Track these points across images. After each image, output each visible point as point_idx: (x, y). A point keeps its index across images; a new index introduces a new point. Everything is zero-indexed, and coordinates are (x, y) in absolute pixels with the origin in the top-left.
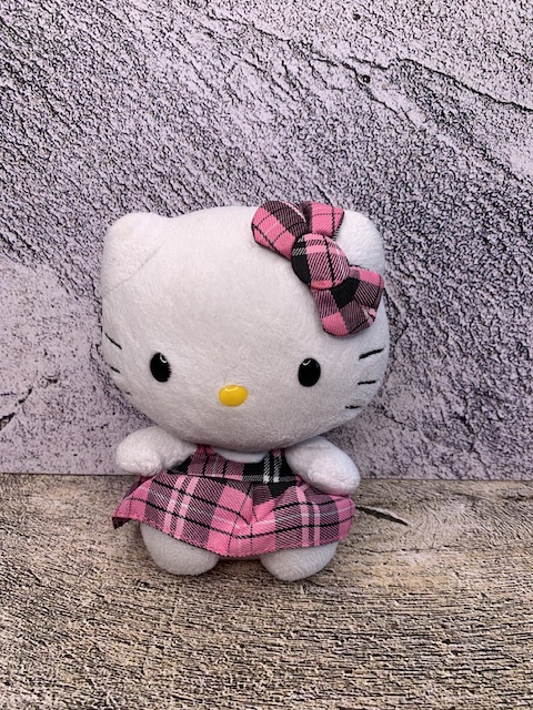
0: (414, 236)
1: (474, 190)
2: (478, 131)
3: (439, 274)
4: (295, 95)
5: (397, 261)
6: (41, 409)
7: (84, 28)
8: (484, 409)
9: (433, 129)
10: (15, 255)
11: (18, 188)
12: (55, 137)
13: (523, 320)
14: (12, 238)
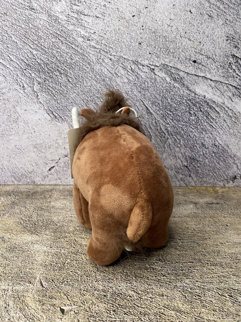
0: (169, 112)
1: (186, 99)
2: (186, 83)
3: (177, 123)
4: (134, 74)
5: (164, 120)
6: (62, 164)
7: (78, 59)
8: (193, 164)
9: (173, 82)
10: (57, 120)
11: (59, 101)
12: (69, 88)
13: (203, 136)
14: (56, 115)
